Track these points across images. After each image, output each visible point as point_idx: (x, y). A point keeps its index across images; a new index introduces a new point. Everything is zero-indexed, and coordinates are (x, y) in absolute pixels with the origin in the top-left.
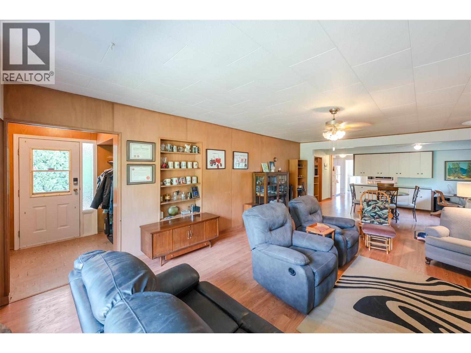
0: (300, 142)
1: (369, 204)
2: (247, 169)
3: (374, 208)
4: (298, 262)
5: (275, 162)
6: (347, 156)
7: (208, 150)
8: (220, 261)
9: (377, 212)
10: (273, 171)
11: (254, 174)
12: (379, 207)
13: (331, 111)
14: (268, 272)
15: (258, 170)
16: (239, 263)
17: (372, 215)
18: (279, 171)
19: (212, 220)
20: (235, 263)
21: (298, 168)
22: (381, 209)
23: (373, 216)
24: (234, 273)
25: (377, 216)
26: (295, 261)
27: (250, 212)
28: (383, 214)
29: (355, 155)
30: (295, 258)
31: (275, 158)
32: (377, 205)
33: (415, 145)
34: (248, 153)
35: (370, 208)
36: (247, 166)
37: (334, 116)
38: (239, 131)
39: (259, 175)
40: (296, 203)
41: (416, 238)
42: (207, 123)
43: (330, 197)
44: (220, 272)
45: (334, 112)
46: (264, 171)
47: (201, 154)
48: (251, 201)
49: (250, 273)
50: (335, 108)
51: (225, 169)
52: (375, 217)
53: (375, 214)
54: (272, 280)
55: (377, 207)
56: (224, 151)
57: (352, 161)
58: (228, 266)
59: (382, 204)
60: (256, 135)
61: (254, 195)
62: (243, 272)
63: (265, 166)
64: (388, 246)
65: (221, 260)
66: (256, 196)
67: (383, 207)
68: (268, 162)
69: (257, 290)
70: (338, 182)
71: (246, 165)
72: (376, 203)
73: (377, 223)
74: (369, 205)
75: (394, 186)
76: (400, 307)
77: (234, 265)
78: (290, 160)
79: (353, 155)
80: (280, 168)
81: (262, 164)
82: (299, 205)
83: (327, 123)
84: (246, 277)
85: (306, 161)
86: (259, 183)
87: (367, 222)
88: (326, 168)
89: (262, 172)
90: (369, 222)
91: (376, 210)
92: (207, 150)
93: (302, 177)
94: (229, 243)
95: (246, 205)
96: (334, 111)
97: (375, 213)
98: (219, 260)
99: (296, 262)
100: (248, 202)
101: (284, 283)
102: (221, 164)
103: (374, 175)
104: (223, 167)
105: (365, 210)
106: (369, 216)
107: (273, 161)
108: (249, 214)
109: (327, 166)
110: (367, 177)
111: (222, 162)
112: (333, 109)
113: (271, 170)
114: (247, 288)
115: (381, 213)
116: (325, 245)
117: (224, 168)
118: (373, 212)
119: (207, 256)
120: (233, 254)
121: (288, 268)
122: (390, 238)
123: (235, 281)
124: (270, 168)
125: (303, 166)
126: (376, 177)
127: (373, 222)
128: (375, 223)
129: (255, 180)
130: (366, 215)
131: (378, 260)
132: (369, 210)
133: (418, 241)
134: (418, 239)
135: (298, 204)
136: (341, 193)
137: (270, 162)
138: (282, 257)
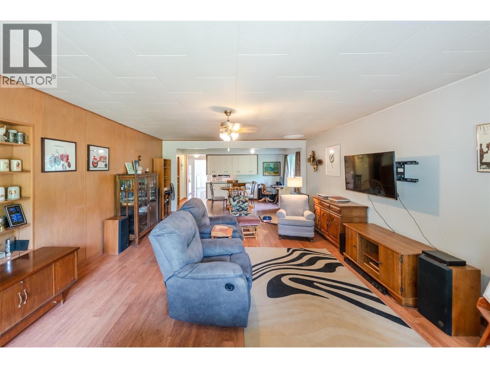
0: (163, 139)
1: (235, 199)
2: (108, 170)
3: (238, 202)
4: (238, 273)
5: (139, 161)
6: (200, 156)
7: (46, 140)
8: (97, 318)
9: (241, 206)
10: (139, 172)
11: (117, 177)
12: (242, 201)
13: (226, 112)
14: (195, 300)
15: (121, 171)
16: (130, 307)
17: (237, 208)
18: (146, 172)
19: (67, 258)
20: (123, 309)
21: (164, 168)
22: (244, 203)
23: (238, 210)
24: (132, 324)
25: (241, 209)
26: (234, 273)
27: (162, 230)
28: (245, 206)
29: (208, 156)
30: (233, 270)
31: (140, 157)
32: (240, 199)
33: (251, 150)
34: (109, 148)
35: (236, 203)
36: (108, 167)
37: (228, 117)
38: (97, 116)
39: (125, 177)
40: (189, 208)
41: (263, 222)
42: (43, 92)
43: (185, 197)
44: (107, 335)
45: (228, 114)
46: (129, 173)
47: (32, 145)
48: (112, 215)
49: (154, 313)
50: (230, 110)
51: (75, 171)
52: (240, 210)
53: (239, 208)
54: (203, 307)
55: (240, 201)
56: (74, 144)
57: (205, 161)
58: (116, 319)
59: (243, 198)
60: (118, 124)
61: (118, 206)
62: (143, 316)
63: (130, 167)
64: (256, 233)
65: (96, 316)
66: (121, 206)
67: (244, 200)
68: (133, 161)
69: (178, 331)
70: (190, 182)
71: (106, 165)
72: (240, 198)
73: (244, 215)
74: (234, 201)
75: (238, 182)
76: (290, 279)
77: (124, 313)
78: (154, 159)
79: (205, 155)
80: (148, 169)
81: (125, 163)
82: (193, 210)
83: (222, 125)
84: (152, 322)
85: (170, 161)
86: (124, 188)
87: (237, 215)
88: (182, 167)
89: (127, 174)
90: (238, 215)
91: (240, 204)
92: (43, 140)
93: (167, 178)
94: (93, 283)
95: (108, 221)
96: (228, 112)
97: (240, 206)
98: (93, 316)
99: (236, 274)
100: (109, 216)
101: (219, 304)
102: (69, 163)
103: (217, 174)
104: (73, 167)
105: (232, 205)
106: (235, 210)
107: (138, 160)
108: (163, 233)
109: (183, 165)
110: (212, 176)
111: (72, 160)
112: (228, 111)
113: (136, 171)
114: (163, 336)
115: (244, 206)
116: (238, 246)
117: (74, 169)
118: (238, 206)
119: (63, 321)
120: (112, 297)
121: (224, 285)
122: (257, 226)
123: (141, 335)
124: (135, 168)
125: (167, 166)
126: (219, 175)
127: (240, 215)
128: (243, 215)
129: (118, 185)
130: (233, 209)
131: (255, 247)
132: (235, 205)
133: (264, 223)
134: (264, 222)
135: (192, 208)
136: (192, 192)
137: (135, 161)
138: (218, 275)
